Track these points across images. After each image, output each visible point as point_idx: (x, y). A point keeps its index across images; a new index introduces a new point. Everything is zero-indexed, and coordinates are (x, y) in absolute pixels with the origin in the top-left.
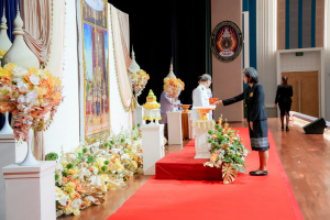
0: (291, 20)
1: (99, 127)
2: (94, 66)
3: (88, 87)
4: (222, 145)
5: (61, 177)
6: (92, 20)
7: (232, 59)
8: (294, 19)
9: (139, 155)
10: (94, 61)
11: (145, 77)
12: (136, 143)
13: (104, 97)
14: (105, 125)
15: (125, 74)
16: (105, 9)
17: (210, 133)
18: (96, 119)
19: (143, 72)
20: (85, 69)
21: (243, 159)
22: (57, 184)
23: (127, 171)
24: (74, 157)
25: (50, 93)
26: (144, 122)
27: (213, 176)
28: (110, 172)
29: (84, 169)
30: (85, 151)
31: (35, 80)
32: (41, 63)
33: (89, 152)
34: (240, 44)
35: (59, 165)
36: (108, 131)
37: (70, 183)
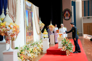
0: (86, 8)
1: (30, 39)
2: (29, 22)
3: (27, 28)
4: (66, 44)
5: (19, 54)
6: (28, 9)
7: (69, 19)
8: (87, 8)
9: (42, 47)
10: (29, 21)
11: (43, 25)
12: (41, 44)
13: (32, 31)
14: (32, 39)
15: (37, 24)
16: (32, 6)
17: (62, 41)
18: (29, 37)
19: (43, 24)
20: (26, 23)
21: (72, 48)
22: (18, 56)
23: (38, 52)
24: (23, 48)
25: (16, 30)
26: (43, 38)
27: (63, 53)
28: (33, 53)
29: (26, 52)
30: (26, 46)
31: (12, 26)
32: (14, 21)
33: (27, 47)
34: (71, 15)
35: (19, 51)
36: (33, 41)
37: (22, 56)
